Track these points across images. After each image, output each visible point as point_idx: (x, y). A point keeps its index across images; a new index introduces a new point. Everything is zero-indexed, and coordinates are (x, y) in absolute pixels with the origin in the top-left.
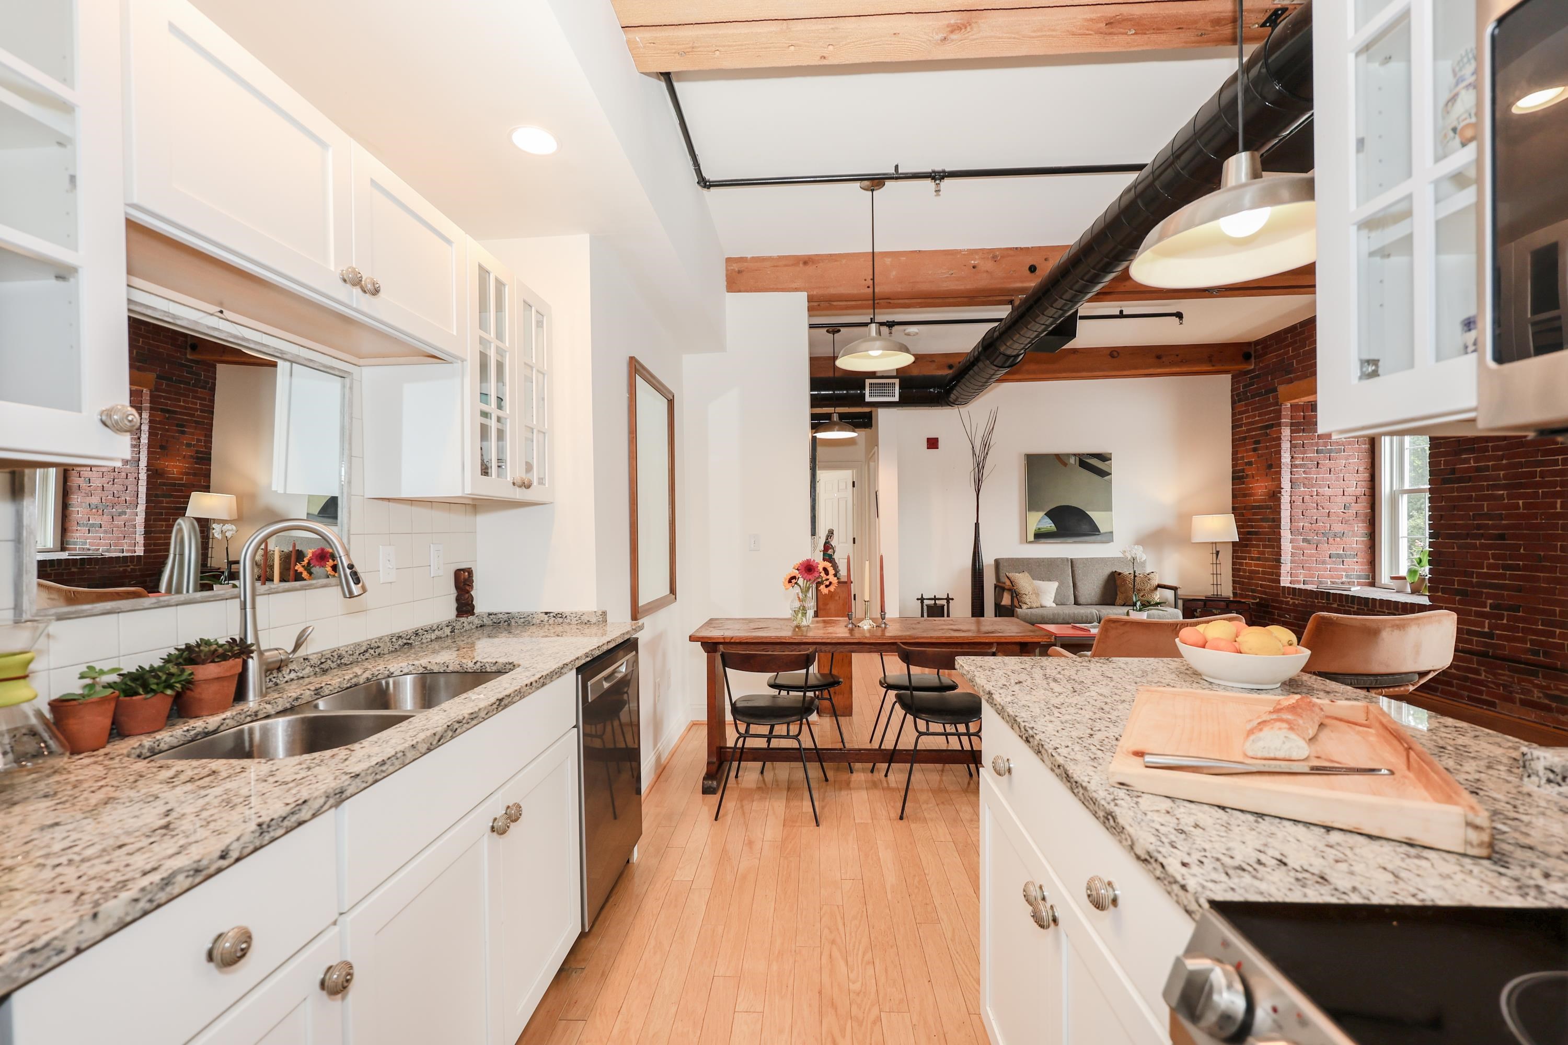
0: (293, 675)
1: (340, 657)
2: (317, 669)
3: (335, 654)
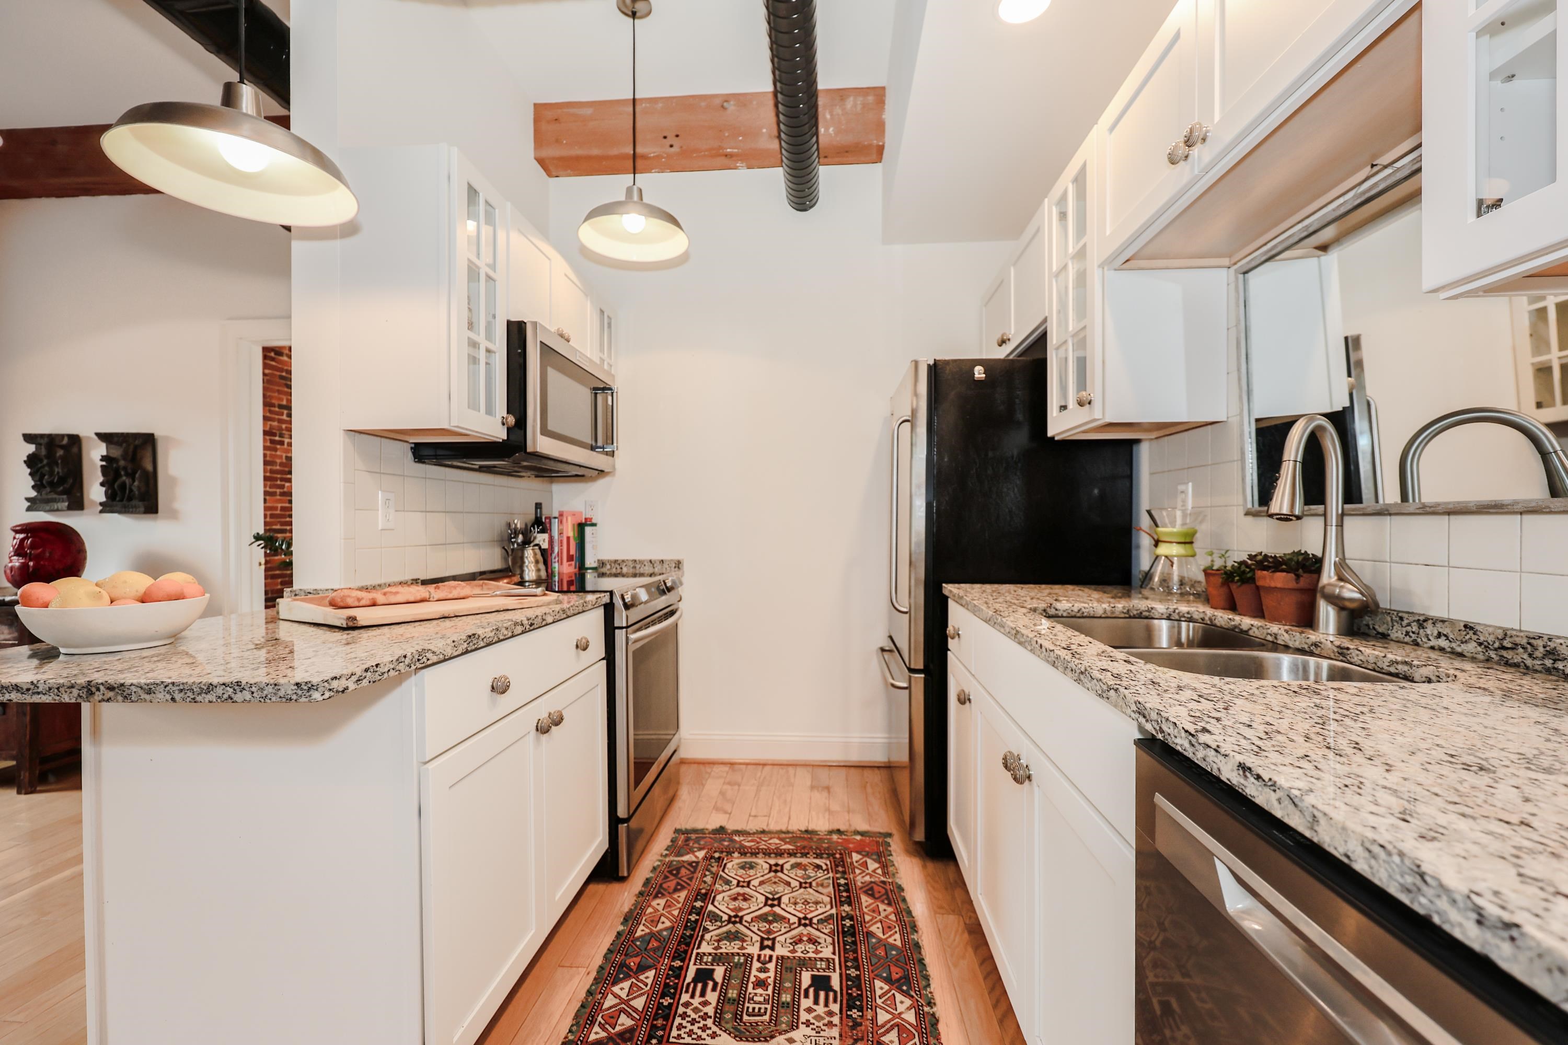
0: (1442, 642)
1: (1552, 653)
2: (1493, 654)
3: (1540, 643)
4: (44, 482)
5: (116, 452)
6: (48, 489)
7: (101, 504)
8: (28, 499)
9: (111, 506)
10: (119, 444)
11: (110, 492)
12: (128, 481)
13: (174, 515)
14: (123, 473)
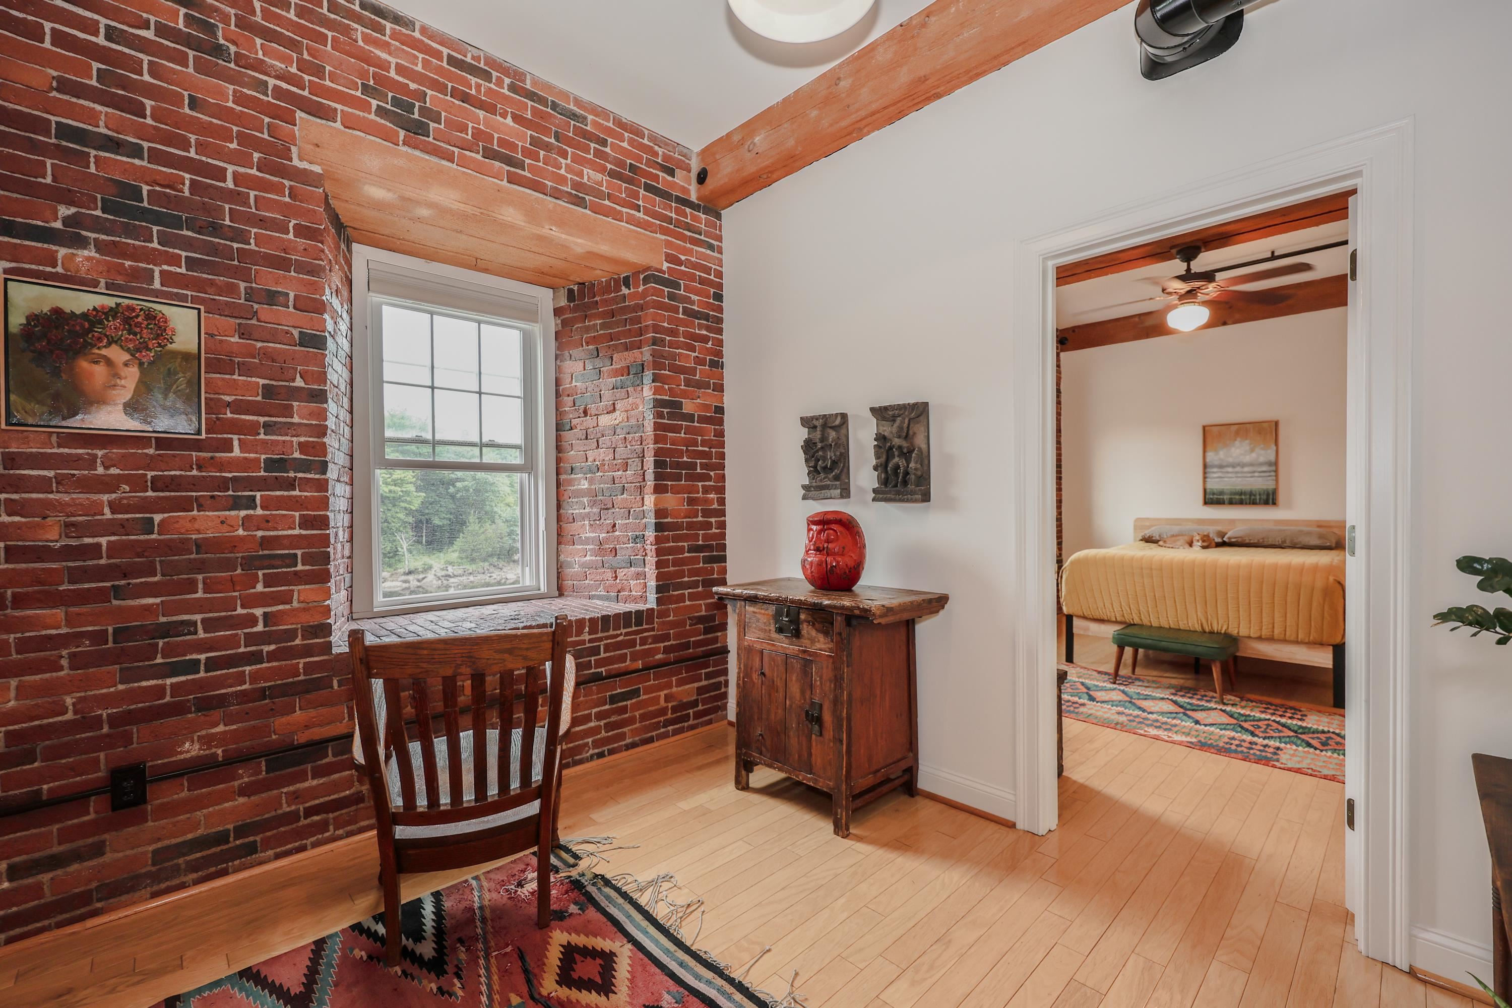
4: (819, 468)
5: (888, 430)
6: (822, 475)
7: (874, 491)
8: (804, 487)
9: (883, 493)
10: (893, 419)
11: (883, 476)
12: (902, 463)
13: (951, 504)
14: (896, 453)
